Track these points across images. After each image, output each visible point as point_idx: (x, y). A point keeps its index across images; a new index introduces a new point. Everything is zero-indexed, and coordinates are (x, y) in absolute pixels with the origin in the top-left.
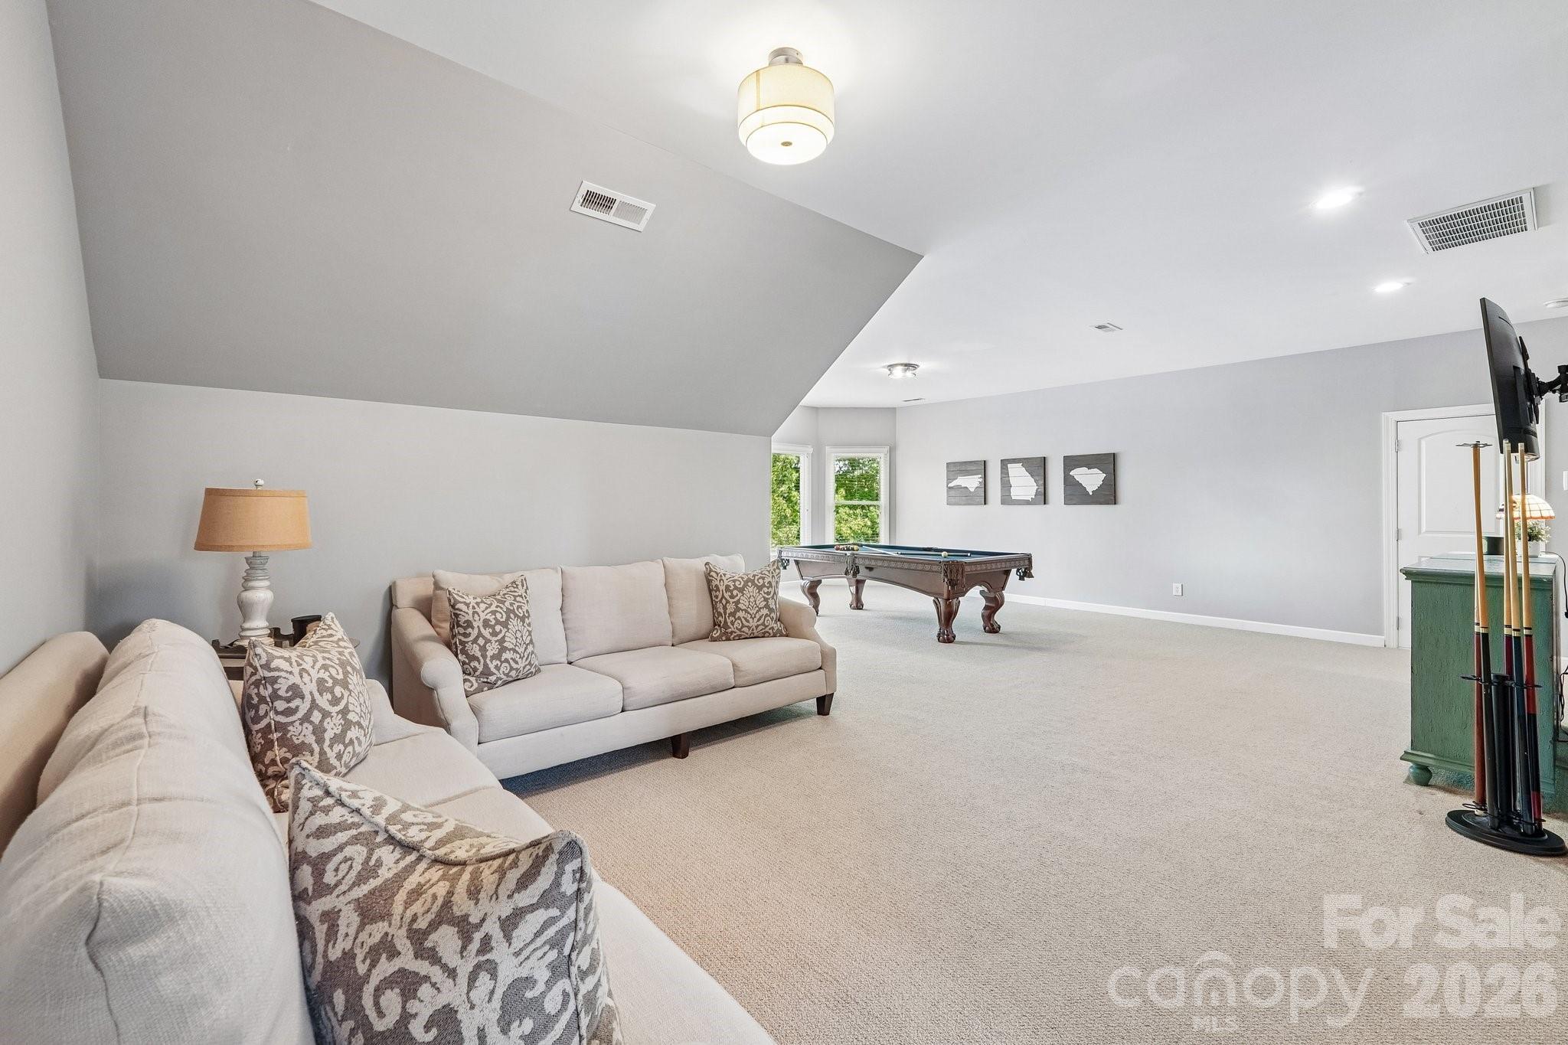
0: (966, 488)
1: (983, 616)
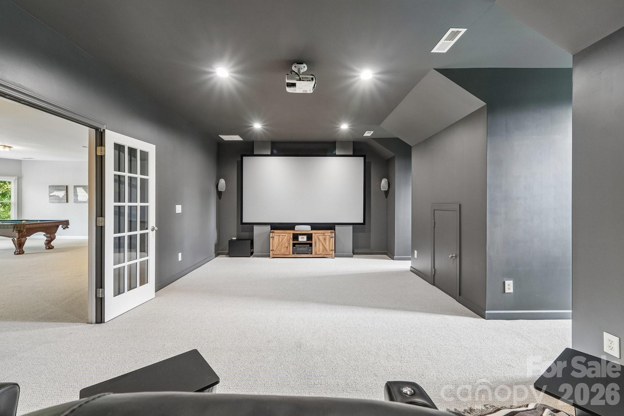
0: (58, 196)
1: (45, 244)
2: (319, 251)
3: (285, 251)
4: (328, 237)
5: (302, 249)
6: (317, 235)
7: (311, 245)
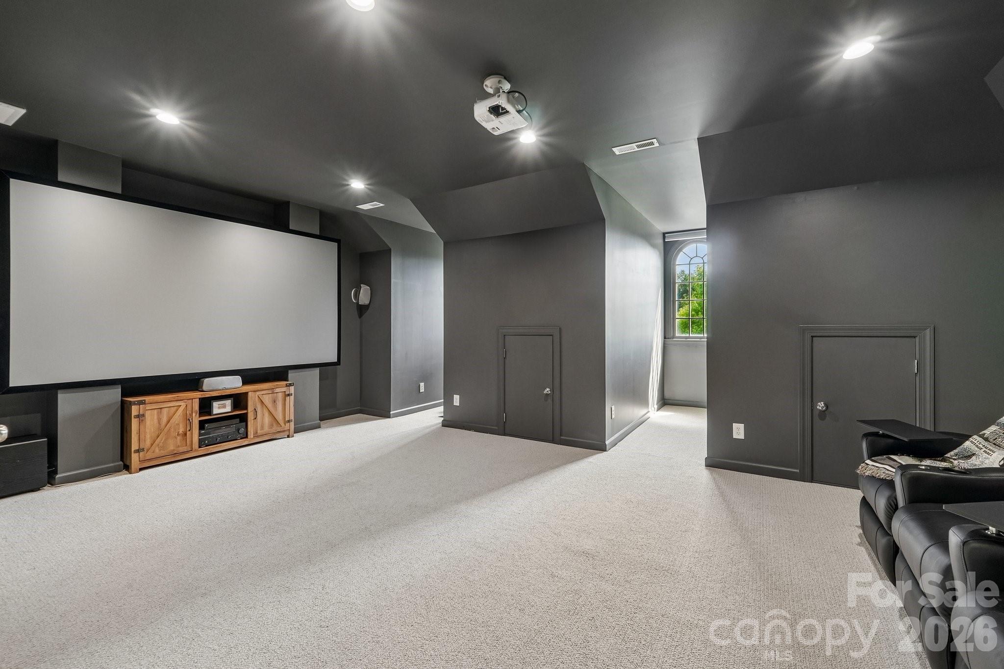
2: (262, 427)
3: (179, 443)
4: (280, 396)
5: (223, 431)
6: (257, 394)
7: (243, 419)
